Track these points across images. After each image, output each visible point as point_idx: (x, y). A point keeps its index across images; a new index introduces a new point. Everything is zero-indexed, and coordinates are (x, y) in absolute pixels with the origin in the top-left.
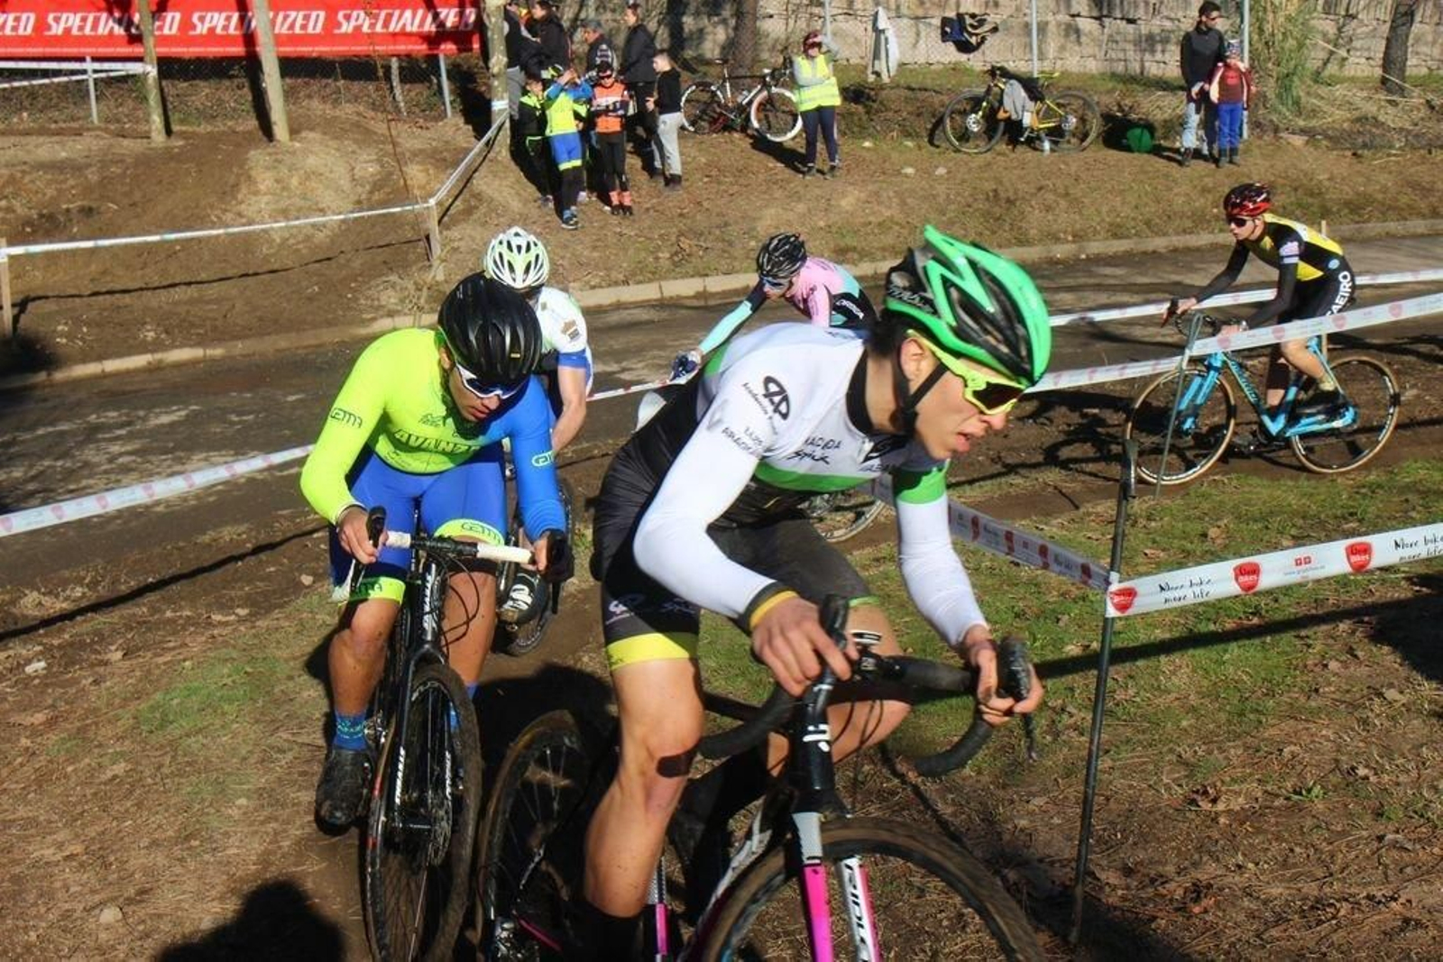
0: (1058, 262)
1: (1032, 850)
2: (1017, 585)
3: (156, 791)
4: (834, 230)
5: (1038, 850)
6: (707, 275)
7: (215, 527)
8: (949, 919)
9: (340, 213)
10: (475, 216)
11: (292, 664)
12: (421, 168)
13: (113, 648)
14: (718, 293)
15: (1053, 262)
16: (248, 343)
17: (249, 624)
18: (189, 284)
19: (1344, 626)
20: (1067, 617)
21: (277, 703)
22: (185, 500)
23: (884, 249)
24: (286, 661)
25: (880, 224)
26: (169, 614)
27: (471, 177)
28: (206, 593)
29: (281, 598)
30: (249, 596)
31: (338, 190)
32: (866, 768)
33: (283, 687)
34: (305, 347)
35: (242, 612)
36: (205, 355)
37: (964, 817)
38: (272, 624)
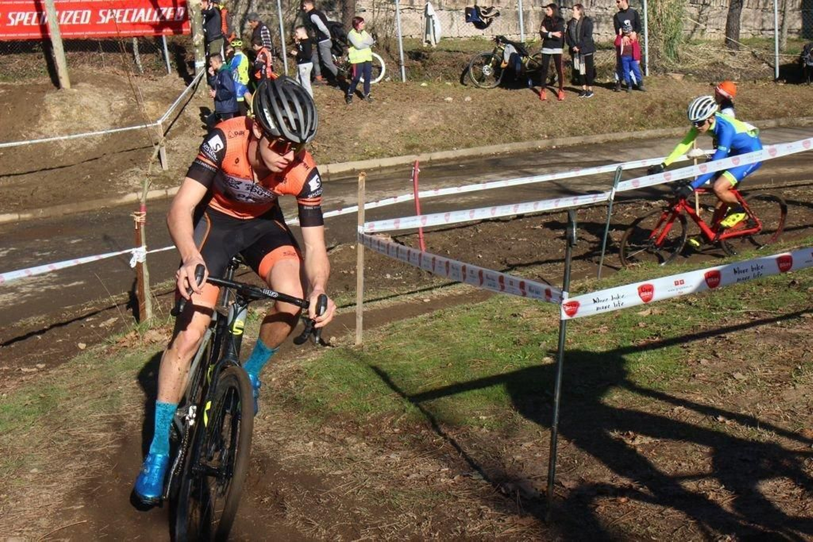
0: (540, 150)
1: (523, 472)
2: (514, 327)
4: (405, 134)
5: (527, 472)
6: (328, 163)
7: (25, 317)
8: (472, 512)
9: (103, 130)
10: (187, 131)
11: (69, 391)
12: (152, 103)
14: (336, 174)
15: (536, 151)
16: (47, 210)
17: (44, 373)
18: (9, 175)
19: (709, 340)
20: (545, 342)
21: (59, 413)
22: (6, 303)
23: (435, 146)
24: (66, 390)
25: (432, 131)
27: (183, 108)
28: (18, 356)
29: (66, 357)
30: (45, 356)
31: (102, 117)
32: (423, 431)
33: (64, 404)
34: (82, 212)
35: (41, 366)
36: (19, 218)
37: (482, 456)
38: (59, 372)
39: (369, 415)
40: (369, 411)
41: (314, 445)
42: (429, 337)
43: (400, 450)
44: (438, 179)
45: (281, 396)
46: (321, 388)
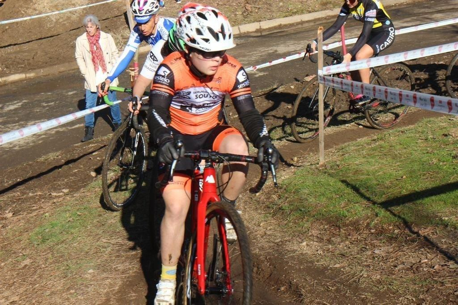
2: (448, 144)
3: (48, 270)
6: (260, 21)
7: (45, 154)
9: (82, 5)
13: (7, 212)
14: (266, 29)
16: (46, 69)
17: (70, 196)
22: (28, 143)
26: (31, 194)
28: (46, 184)
29: (83, 183)
30: (67, 183)
32: (396, 231)
33: (98, 220)
34: (73, 70)
35: (66, 191)
36: (26, 77)
37: (452, 249)
38: (81, 195)
39: (348, 220)
40: (346, 216)
41: (307, 245)
42: (378, 155)
43: (380, 246)
44: (350, 28)
45: (269, 208)
46: (301, 200)
